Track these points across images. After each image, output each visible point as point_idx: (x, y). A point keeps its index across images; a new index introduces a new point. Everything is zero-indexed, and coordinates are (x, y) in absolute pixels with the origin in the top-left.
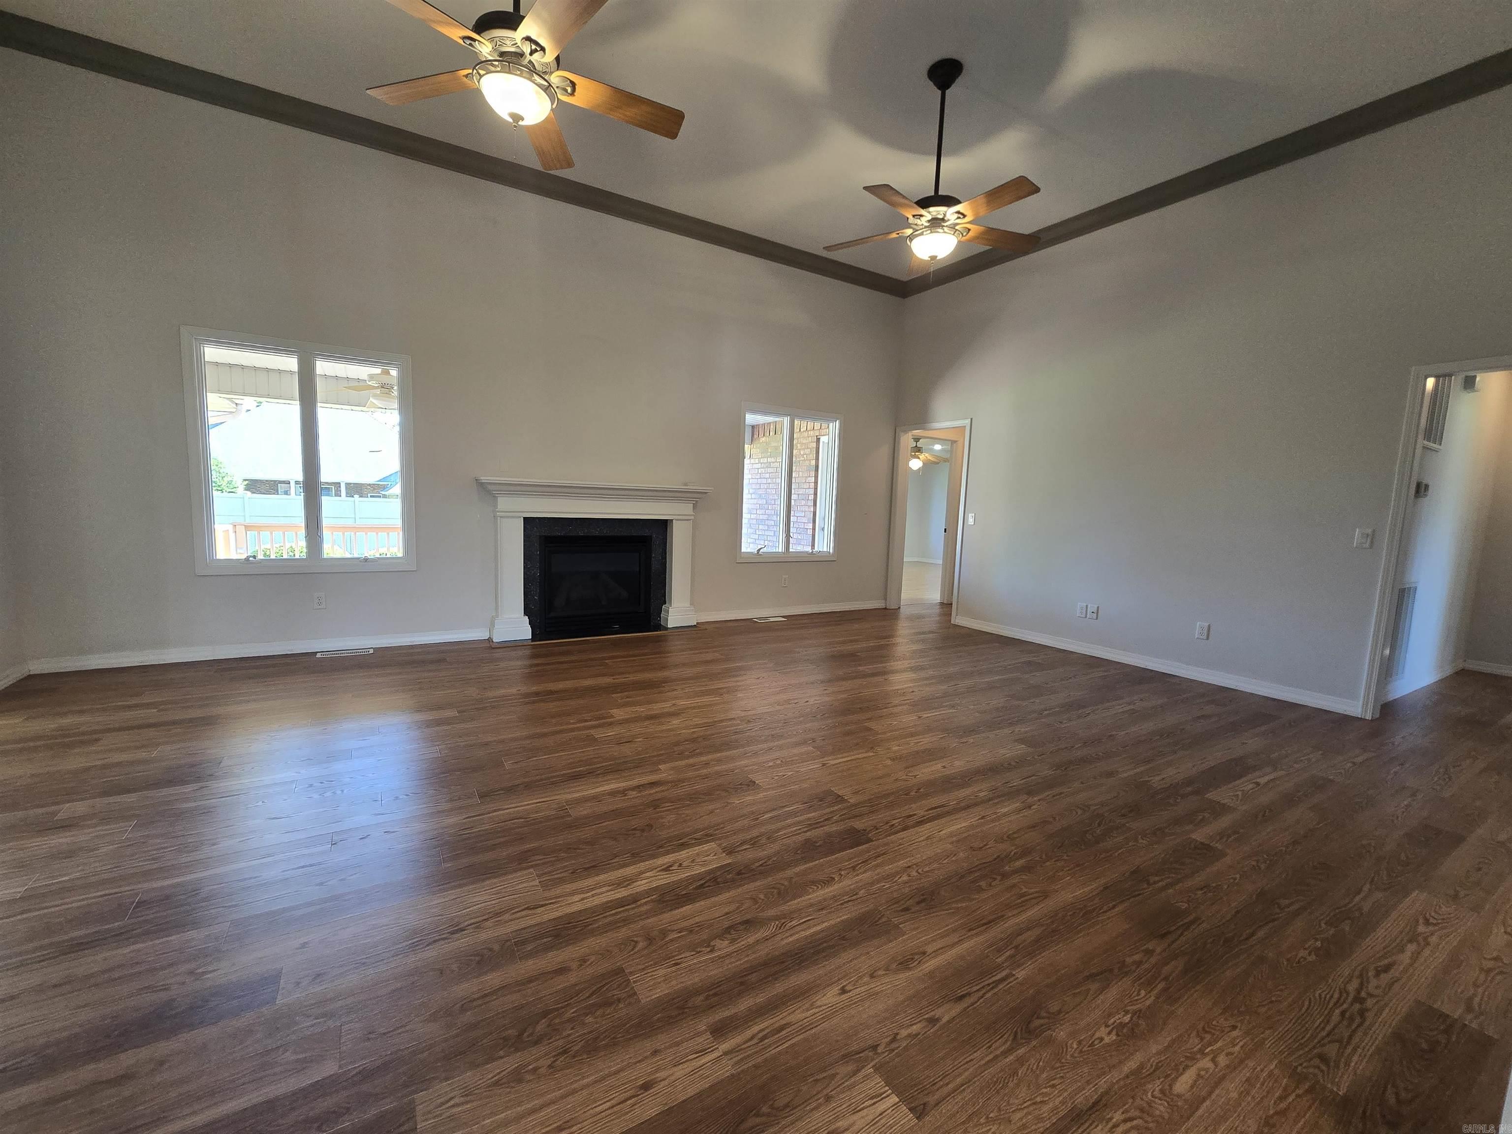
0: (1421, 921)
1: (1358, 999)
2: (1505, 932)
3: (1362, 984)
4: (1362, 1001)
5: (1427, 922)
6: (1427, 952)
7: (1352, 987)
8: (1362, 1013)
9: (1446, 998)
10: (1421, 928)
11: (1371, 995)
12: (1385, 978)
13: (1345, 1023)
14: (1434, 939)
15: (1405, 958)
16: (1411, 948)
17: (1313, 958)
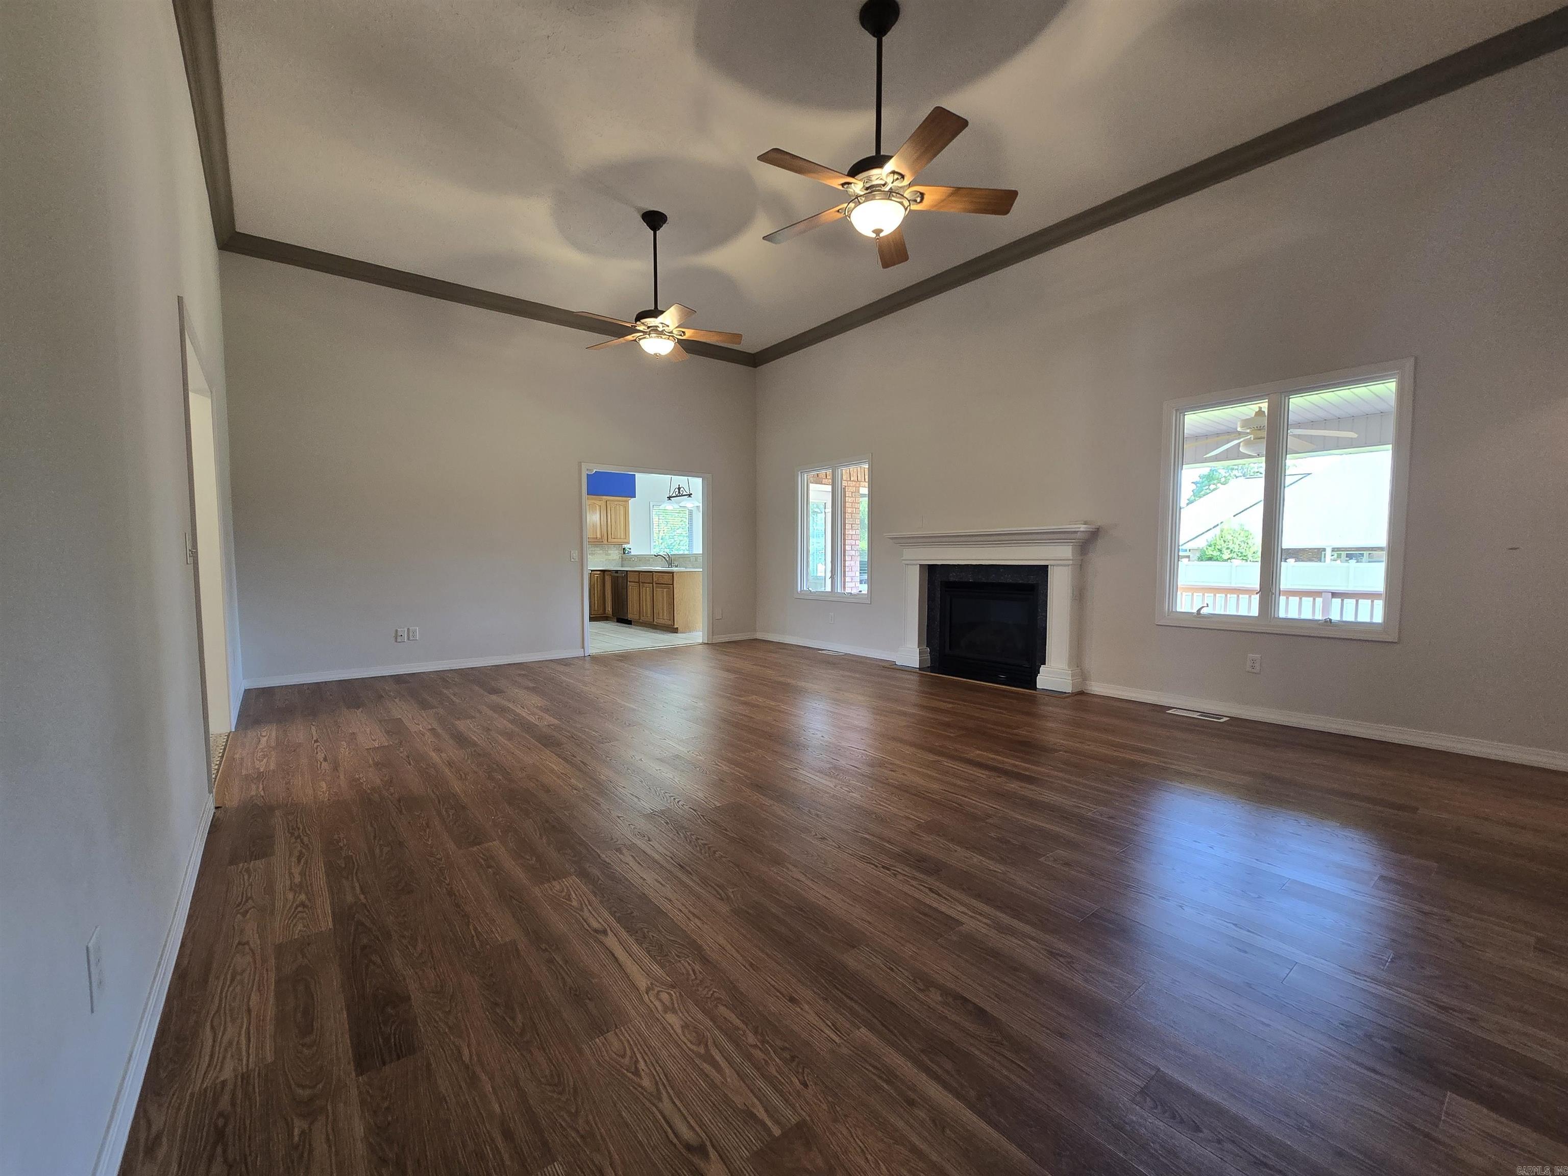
0: (307, 902)
1: (299, 837)
2: (247, 943)
3: (303, 844)
4: (296, 838)
5: (303, 904)
6: (288, 883)
7: (306, 839)
8: (292, 834)
9: (261, 867)
10: (303, 897)
11: (295, 842)
12: (296, 853)
13: (295, 827)
14: (290, 896)
15: (296, 871)
16: (297, 879)
17: (336, 837)
